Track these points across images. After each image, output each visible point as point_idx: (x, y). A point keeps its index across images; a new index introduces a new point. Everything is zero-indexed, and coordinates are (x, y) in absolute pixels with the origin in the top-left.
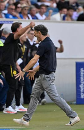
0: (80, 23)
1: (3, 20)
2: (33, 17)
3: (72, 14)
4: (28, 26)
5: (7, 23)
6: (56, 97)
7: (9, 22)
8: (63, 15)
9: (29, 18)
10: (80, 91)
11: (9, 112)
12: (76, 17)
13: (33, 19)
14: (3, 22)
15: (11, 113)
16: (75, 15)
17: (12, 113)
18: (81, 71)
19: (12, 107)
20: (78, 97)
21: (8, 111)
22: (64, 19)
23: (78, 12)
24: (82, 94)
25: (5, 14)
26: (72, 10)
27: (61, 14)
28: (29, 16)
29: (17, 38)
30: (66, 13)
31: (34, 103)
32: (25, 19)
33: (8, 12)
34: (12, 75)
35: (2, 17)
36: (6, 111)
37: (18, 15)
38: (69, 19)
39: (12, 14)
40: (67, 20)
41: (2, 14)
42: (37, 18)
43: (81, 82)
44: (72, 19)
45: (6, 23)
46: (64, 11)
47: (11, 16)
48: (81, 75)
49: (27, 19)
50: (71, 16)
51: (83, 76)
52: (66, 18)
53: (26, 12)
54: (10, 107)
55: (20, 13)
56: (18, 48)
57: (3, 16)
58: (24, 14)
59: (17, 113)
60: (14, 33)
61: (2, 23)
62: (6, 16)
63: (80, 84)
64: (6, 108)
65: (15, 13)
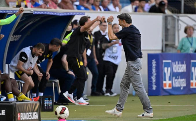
0: (152, 15)
1: (75, 12)
2: (105, 9)
3: (144, 6)
4: (95, 20)
5: (79, 15)
6: (140, 88)
7: (78, 14)
8: (134, 7)
9: (100, 10)
10: (152, 83)
11: (81, 103)
12: (148, 8)
13: (105, 10)
14: (75, 14)
15: (82, 104)
16: (147, 6)
17: (84, 104)
18: (153, 63)
19: (83, 98)
20: (150, 89)
21: (79, 103)
22: (136, 10)
23: (150, 4)
24: (153, 85)
25: (77, 6)
26: (144, 2)
27: (133, 5)
28: (101, 7)
29: (84, 31)
30: (138, 5)
31: (124, 92)
32: (97, 10)
33: (80, 4)
34: (79, 66)
35: (73, 9)
36: (78, 103)
37: (90, 7)
38: (141, 10)
39: (83, 6)
40: (139, 11)
41: (73, 5)
42: (109, 10)
43: (153, 74)
44: (144, 11)
45: (77, 15)
46: (136, 3)
47: (82, 8)
48: (153, 67)
49: (99, 10)
50: (142, 7)
51: (155, 67)
52: (138, 10)
53: (98, 4)
54: (82, 98)
55: (92, 4)
56: (84, 41)
57: (75, 7)
58: (96, 6)
59: (88, 104)
60: (81, 26)
61: (73, 14)
62: (78, 7)
63: (152, 75)
64: (78, 99)
65: (86, 5)
